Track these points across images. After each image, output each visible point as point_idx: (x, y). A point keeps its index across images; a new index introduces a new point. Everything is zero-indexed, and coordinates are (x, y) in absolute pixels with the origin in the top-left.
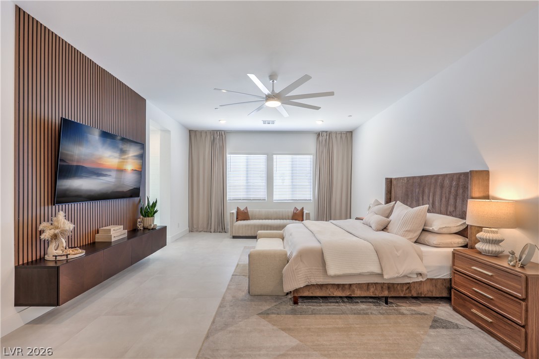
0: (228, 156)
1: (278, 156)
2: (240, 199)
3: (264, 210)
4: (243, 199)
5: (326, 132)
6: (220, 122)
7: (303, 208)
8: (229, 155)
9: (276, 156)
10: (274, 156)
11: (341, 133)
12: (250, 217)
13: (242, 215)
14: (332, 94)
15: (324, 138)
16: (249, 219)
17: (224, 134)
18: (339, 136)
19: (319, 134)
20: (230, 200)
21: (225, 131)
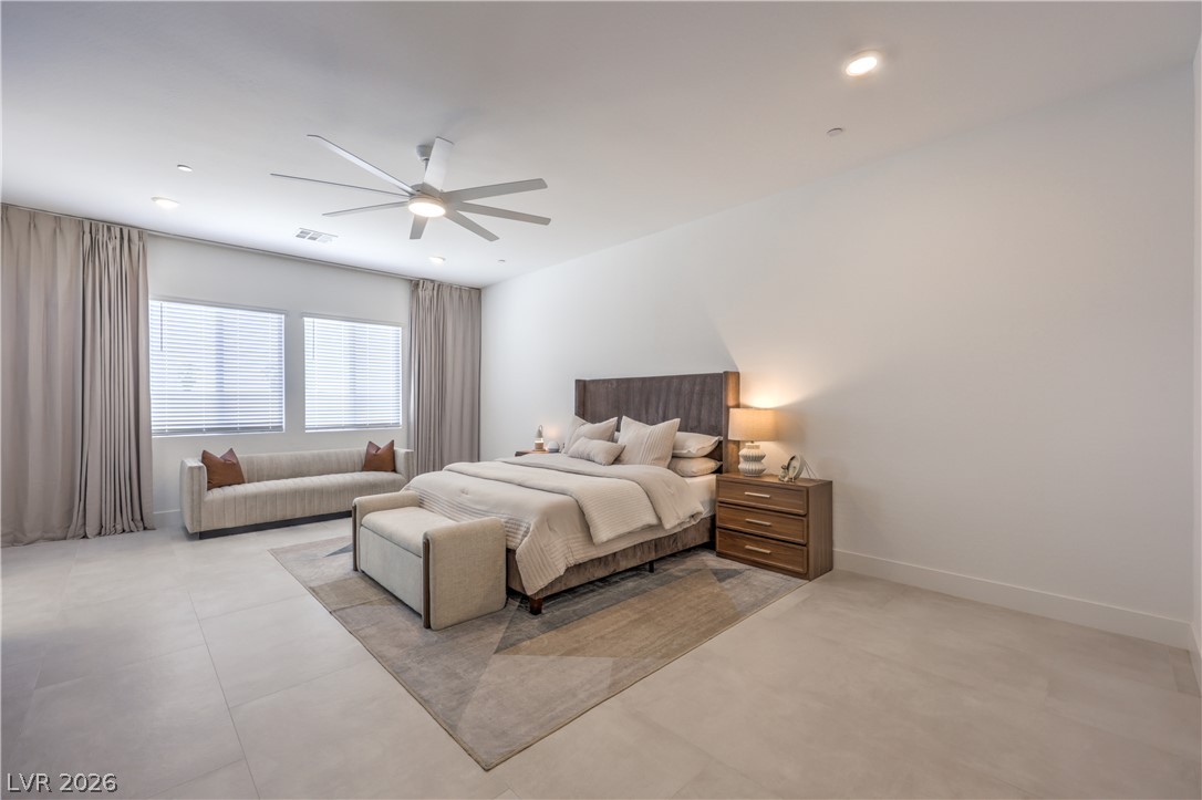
0: (154, 305)
1: (316, 320)
2: (200, 431)
3: (285, 454)
4: (209, 430)
5: (433, 281)
6: (158, 202)
7: (392, 443)
8: (158, 303)
9: (311, 320)
10: (306, 319)
11: (460, 289)
12: (245, 476)
13: (221, 471)
14: (546, 221)
15: (429, 292)
16: (244, 482)
17: (140, 238)
18: (456, 295)
19: (415, 284)
20: (162, 432)
21: (142, 232)
